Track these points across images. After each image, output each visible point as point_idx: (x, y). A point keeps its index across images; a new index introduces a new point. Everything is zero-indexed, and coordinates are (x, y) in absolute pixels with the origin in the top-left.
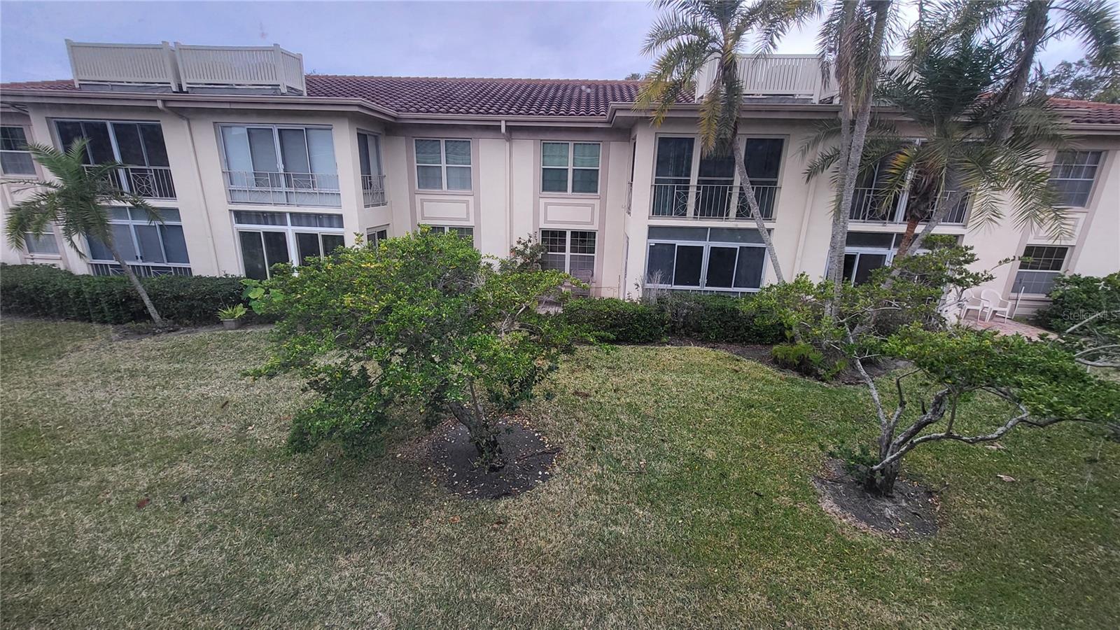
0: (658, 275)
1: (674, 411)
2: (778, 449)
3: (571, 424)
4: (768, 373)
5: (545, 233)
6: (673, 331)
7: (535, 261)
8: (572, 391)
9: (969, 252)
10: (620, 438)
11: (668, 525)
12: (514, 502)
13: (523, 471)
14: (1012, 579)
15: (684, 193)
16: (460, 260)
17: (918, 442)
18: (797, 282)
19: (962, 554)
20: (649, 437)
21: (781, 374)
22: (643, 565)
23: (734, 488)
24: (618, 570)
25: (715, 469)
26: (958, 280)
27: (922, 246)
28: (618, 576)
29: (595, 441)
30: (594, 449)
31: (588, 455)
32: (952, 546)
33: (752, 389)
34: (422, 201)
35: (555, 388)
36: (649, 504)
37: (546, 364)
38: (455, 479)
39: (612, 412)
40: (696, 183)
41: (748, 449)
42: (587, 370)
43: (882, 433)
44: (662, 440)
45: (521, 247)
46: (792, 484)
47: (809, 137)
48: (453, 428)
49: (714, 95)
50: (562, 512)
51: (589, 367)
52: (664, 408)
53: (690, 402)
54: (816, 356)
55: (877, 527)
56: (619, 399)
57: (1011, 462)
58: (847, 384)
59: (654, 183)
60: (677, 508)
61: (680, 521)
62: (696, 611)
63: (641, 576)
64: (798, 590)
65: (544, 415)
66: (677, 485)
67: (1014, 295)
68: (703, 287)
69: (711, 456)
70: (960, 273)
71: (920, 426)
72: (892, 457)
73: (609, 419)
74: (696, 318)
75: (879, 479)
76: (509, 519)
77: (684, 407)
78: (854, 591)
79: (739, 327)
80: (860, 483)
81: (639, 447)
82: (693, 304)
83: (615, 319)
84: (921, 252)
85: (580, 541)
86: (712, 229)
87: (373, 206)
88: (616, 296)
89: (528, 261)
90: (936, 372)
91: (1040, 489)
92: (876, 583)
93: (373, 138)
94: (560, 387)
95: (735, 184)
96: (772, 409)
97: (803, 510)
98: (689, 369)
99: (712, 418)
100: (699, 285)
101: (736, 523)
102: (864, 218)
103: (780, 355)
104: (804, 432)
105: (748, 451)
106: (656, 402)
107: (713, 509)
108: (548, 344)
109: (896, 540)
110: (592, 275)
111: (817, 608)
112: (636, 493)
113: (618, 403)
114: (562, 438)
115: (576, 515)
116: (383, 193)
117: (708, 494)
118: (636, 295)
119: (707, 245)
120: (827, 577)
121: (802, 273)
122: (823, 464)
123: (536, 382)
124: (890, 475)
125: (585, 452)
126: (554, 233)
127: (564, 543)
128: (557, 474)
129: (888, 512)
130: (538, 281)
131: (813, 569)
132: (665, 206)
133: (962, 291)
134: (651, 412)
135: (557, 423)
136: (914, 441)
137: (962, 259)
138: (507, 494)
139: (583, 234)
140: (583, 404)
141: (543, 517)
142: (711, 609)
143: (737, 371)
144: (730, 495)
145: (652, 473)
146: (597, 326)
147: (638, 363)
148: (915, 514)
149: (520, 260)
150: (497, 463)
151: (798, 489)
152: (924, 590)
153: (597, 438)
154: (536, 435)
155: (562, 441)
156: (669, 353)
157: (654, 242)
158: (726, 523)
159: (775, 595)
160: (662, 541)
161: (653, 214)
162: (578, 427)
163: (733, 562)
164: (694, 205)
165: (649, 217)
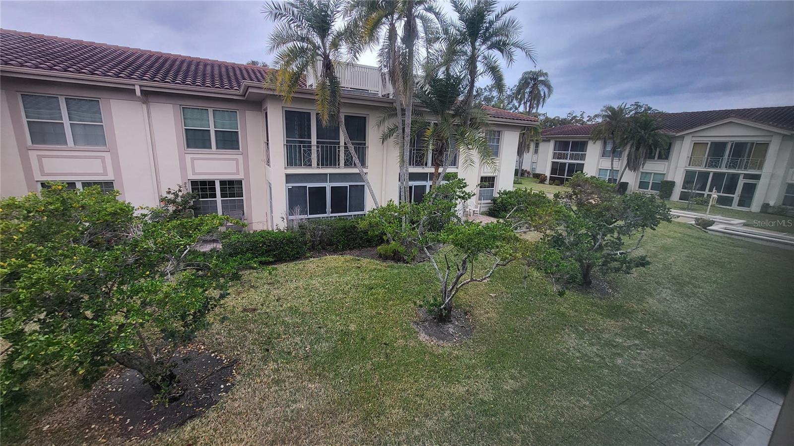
0: (298, 209)
1: (323, 304)
2: (391, 311)
3: (245, 336)
4: (377, 264)
5: (194, 183)
6: (313, 248)
7: (187, 207)
8: (240, 309)
9: (464, 181)
10: (287, 336)
11: (334, 387)
12: (200, 421)
13: (205, 390)
14: (504, 346)
15: (309, 150)
16: (111, 214)
17: (459, 287)
18: (388, 205)
19: (485, 341)
20: (309, 328)
21: (385, 264)
22: (321, 424)
23: (371, 345)
24: (303, 437)
25: (357, 336)
26: (462, 197)
27: (443, 180)
28: (304, 441)
29: (267, 344)
30: (268, 350)
31: (263, 357)
32: (480, 338)
33: (370, 277)
34: (41, 157)
35: (225, 310)
36: (318, 377)
37: (216, 294)
38: (129, 425)
39: (278, 318)
40: (316, 144)
41: (375, 317)
42: (251, 289)
43: (440, 287)
44: (319, 327)
45: (171, 196)
46: (403, 331)
47: (380, 117)
48: (118, 376)
49: (323, 86)
50: (249, 411)
51: (252, 287)
52: (317, 304)
53: (333, 295)
54: (402, 249)
55: (447, 341)
56: (281, 306)
57: (493, 286)
58: (419, 262)
59: (285, 143)
60: (337, 373)
61: (341, 381)
62: (362, 439)
63: (321, 433)
64: (417, 396)
65: (217, 336)
66: (336, 355)
67: (480, 202)
68: (329, 214)
69: (353, 328)
70: (463, 193)
71: (458, 278)
72: (449, 299)
73: (276, 324)
74: (328, 236)
75: (444, 313)
76: (198, 438)
77: (330, 299)
78: (444, 383)
79: (356, 238)
80: (435, 318)
81: (303, 338)
82: (325, 227)
83: (269, 246)
84: (444, 182)
85: (269, 429)
86: (330, 174)
88: (265, 228)
89: (180, 208)
90: (463, 247)
91: (505, 296)
92: (453, 373)
94: (229, 309)
95: (341, 144)
96: (384, 287)
97: (411, 344)
98: (328, 272)
99: (350, 302)
100: (326, 213)
101: (377, 367)
102: (413, 165)
103: (383, 252)
104: (403, 297)
105: (376, 317)
106: (310, 301)
107: (361, 364)
108: (215, 276)
109: (457, 345)
110: (243, 214)
111: (429, 402)
112: (307, 373)
113: (281, 309)
114: (238, 351)
115: (261, 409)
117: (356, 355)
118: (283, 226)
119: (328, 186)
120: (430, 380)
121: (390, 200)
122: (416, 313)
123: (209, 310)
124: (449, 309)
125: (260, 355)
126: (203, 183)
127: (255, 436)
128: (238, 382)
129: (451, 330)
130: (198, 225)
131: (423, 379)
132: (296, 160)
133: (465, 201)
134: (308, 309)
135: (232, 339)
136: (458, 287)
137: (462, 185)
138: (192, 417)
139: (231, 182)
140: (252, 317)
141: (233, 423)
142: (371, 433)
143: (360, 268)
144: (369, 350)
145: (316, 353)
146: (255, 254)
147: (292, 275)
148: (462, 327)
149: (171, 208)
150: (176, 392)
151: (406, 332)
152: (474, 367)
153: (269, 341)
154: (213, 355)
155: (239, 353)
156: (313, 264)
157: (291, 185)
158: (370, 370)
159: (406, 405)
160: (331, 400)
161: (288, 166)
162: (250, 337)
163: (379, 394)
164: (316, 158)
165: (285, 168)
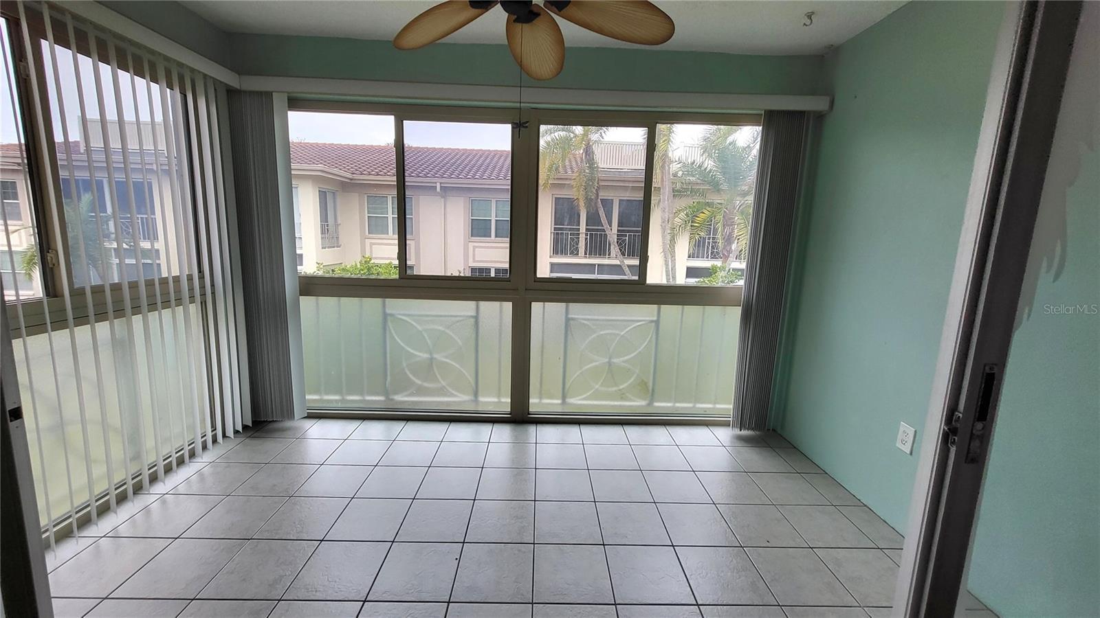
5: (474, 270)
15: (576, 238)
34: (372, 244)
40: (584, 231)
59: (553, 231)
86: (599, 265)
87: (329, 247)
93: (332, 194)
116: (338, 238)
126: (481, 270)
132: (562, 248)
139: (504, 271)
157: (555, 275)
161: (553, 254)
164: (584, 247)
165: (550, 257)
